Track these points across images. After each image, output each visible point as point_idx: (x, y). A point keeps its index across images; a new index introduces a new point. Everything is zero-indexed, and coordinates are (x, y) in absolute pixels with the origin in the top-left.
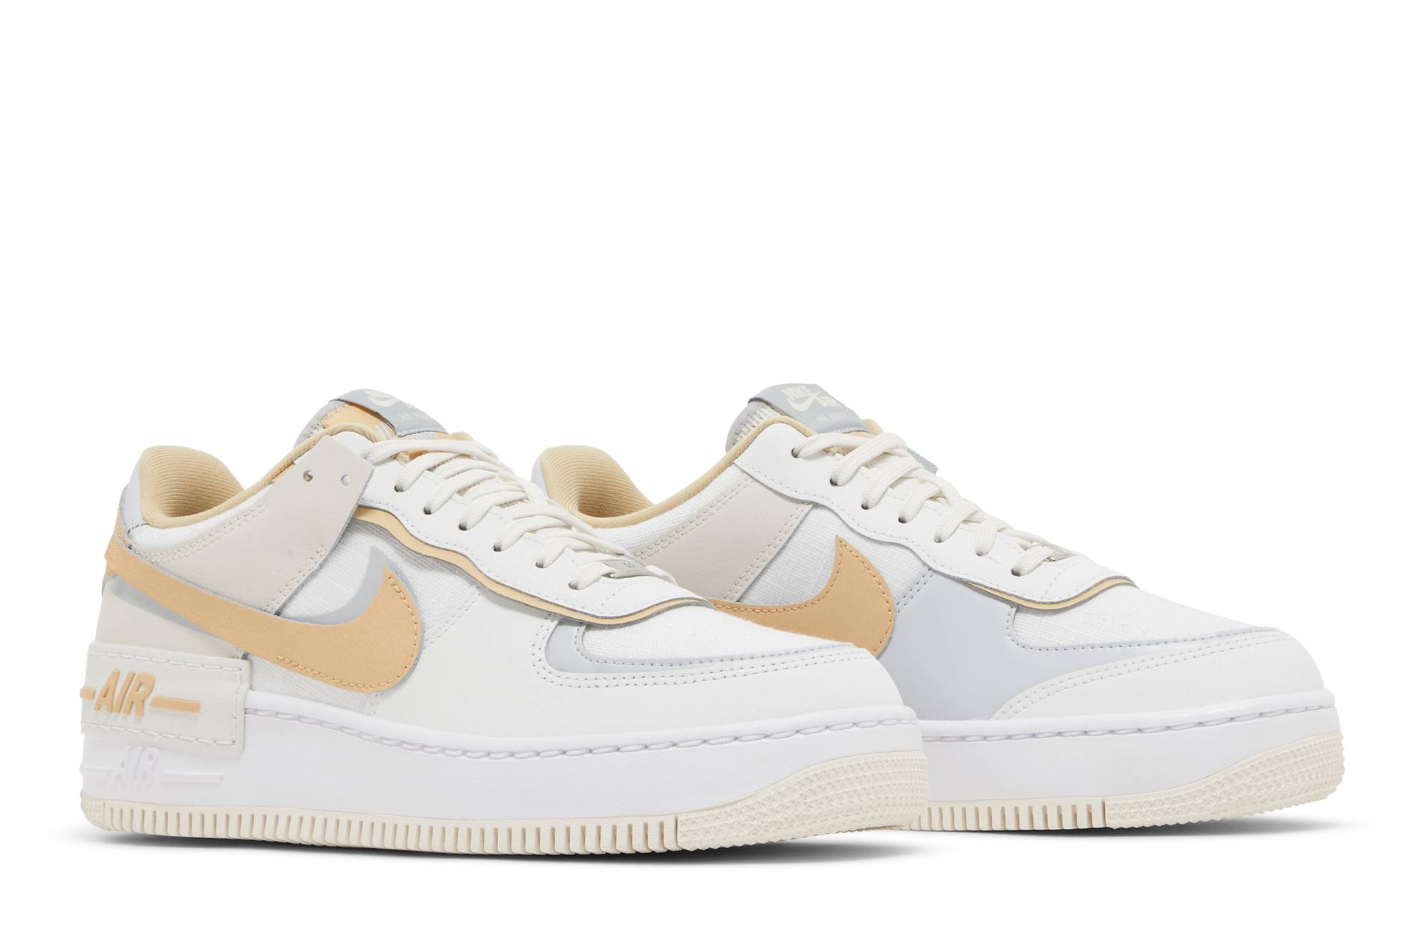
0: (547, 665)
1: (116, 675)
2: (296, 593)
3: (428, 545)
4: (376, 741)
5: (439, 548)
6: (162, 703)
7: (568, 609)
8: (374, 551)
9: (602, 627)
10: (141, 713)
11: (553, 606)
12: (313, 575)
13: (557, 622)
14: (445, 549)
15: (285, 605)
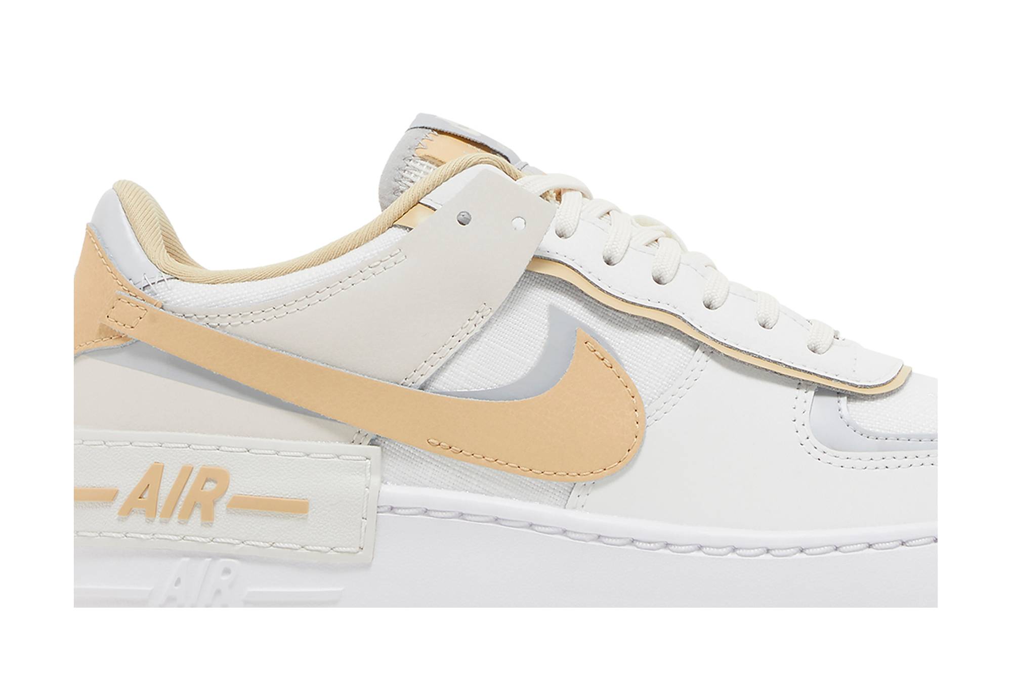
0: (818, 444)
1: (157, 471)
2: (447, 363)
3: (627, 302)
4: (593, 540)
5: (641, 306)
6: (243, 505)
7: (821, 377)
8: (553, 310)
9: (873, 397)
10: (208, 518)
11: (802, 373)
12: (472, 341)
13: (813, 392)
14: (649, 307)
15: (432, 379)
